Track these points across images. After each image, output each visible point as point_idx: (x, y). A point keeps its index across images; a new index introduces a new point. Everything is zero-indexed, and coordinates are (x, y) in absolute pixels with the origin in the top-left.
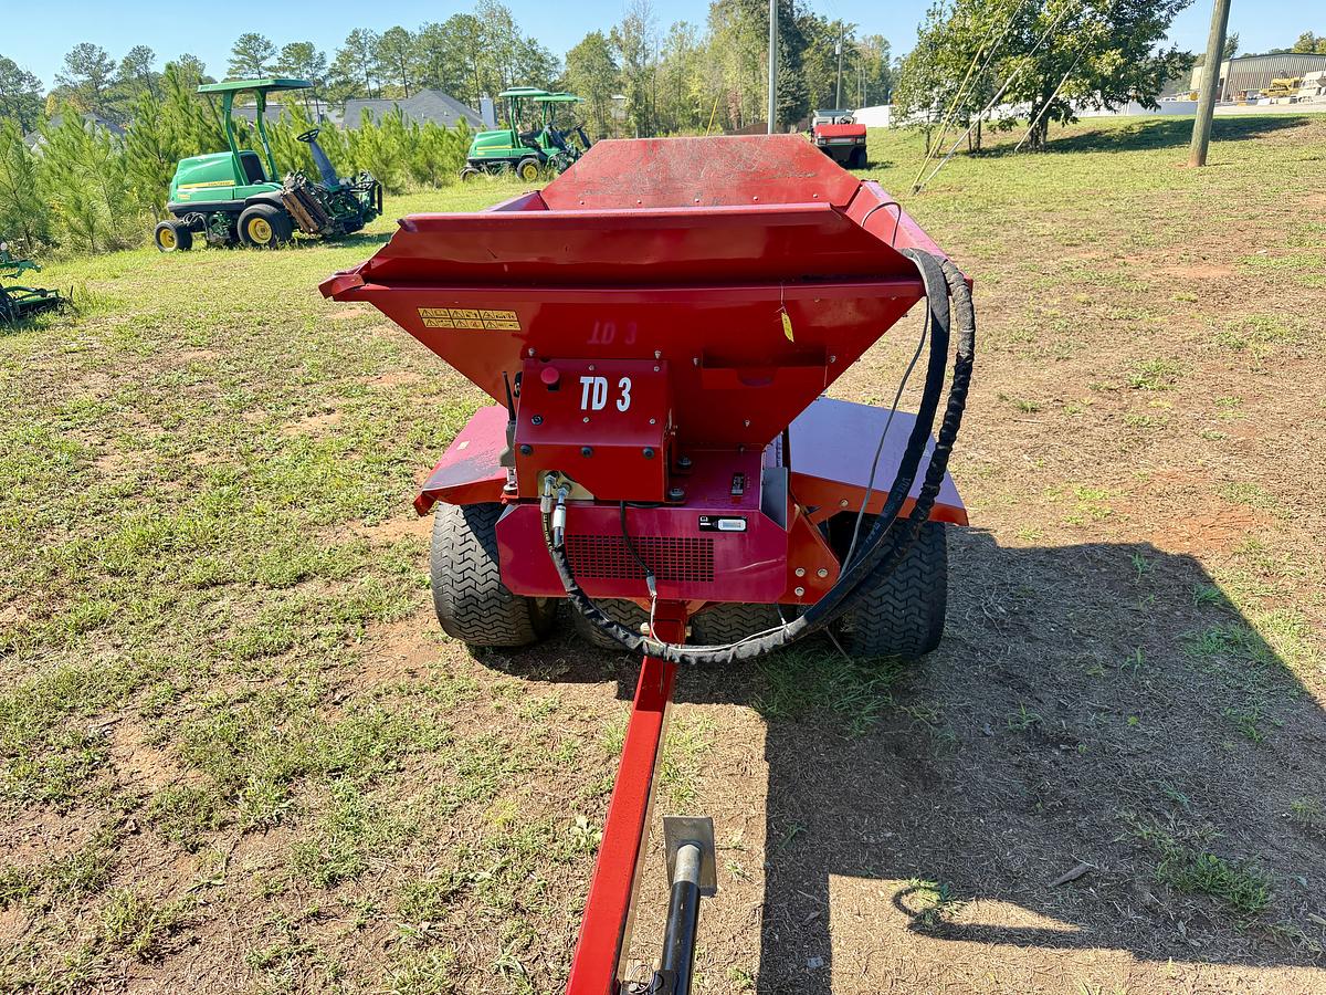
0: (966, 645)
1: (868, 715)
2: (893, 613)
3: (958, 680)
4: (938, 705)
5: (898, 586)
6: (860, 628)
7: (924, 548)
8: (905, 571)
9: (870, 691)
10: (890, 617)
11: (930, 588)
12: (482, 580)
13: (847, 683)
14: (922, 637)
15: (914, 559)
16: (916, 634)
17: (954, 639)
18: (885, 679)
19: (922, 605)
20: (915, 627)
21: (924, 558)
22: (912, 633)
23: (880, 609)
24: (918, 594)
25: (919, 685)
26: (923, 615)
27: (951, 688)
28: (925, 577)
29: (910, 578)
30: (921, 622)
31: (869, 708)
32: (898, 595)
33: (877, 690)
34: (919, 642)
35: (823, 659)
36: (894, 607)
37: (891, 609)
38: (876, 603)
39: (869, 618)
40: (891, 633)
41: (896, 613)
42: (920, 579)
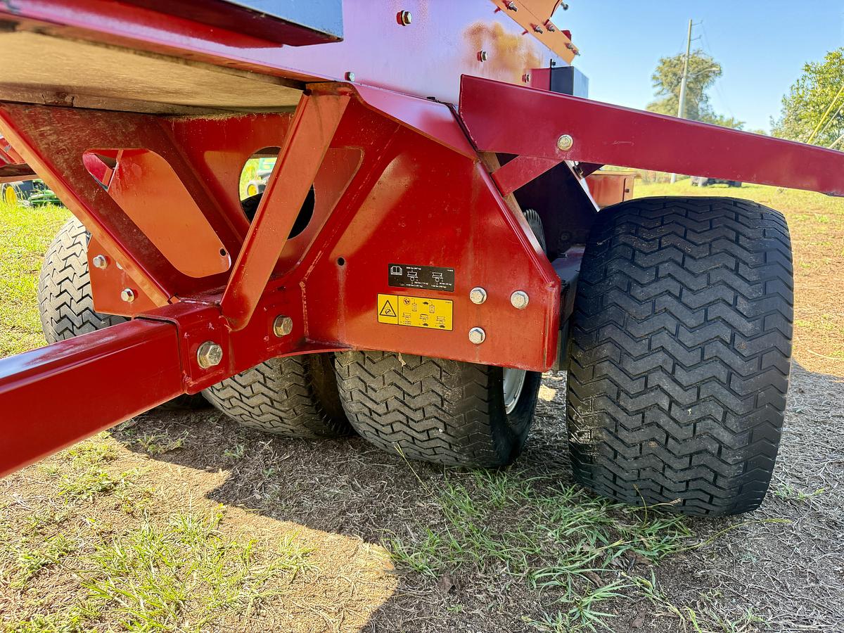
0: (819, 516)
1: (594, 606)
2: (668, 413)
3: (801, 574)
4: (750, 616)
5: (681, 354)
6: (604, 436)
7: (744, 288)
8: (700, 326)
9: (616, 562)
10: (663, 420)
11: (752, 367)
12: (77, 296)
13: (574, 539)
14: (726, 471)
15: (722, 306)
16: (716, 465)
17: (795, 503)
18: (650, 544)
19: (732, 402)
20: (713, 447)
21: (743, 305)
22: (706, 459)
23: (644, 401)
24: (723, 378)
25: (716, 568)
26: (732, 422)
27: (784, 587)
28: (741, 344)
29: (707, 342)
30: (726, 437)
31: (603, 592)
32: (680, 374)
33: (630, 564)
34: (721, 482)
35: (552, 495)
36: (672, 401)
37: (665, 403)
38: (636, 387)
39: (622, 417)
40: (665, 456)
41: (676, 412)
42: (730, 345)
